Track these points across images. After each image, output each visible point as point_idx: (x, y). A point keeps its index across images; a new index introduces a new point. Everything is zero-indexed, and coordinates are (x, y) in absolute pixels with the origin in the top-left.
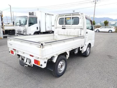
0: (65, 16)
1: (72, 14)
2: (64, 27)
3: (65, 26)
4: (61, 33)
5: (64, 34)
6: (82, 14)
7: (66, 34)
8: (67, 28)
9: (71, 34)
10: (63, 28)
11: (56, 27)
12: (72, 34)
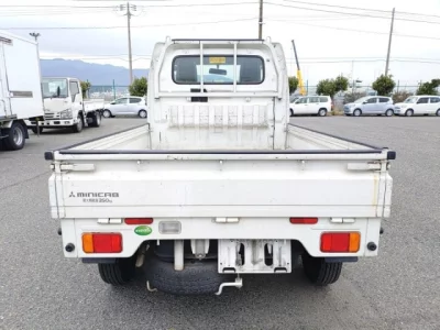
0: (206, 47)
1: (235, 43)
2: (202, 94)
3: (205, 91)
4: (188, 121)
5: (204, 122)
6: (275, 45)
7: (212, 122)
8: (212, 98)
9: (234, 121)
10: (194, 99)
11: (161, 95)
12: (240, 122)
